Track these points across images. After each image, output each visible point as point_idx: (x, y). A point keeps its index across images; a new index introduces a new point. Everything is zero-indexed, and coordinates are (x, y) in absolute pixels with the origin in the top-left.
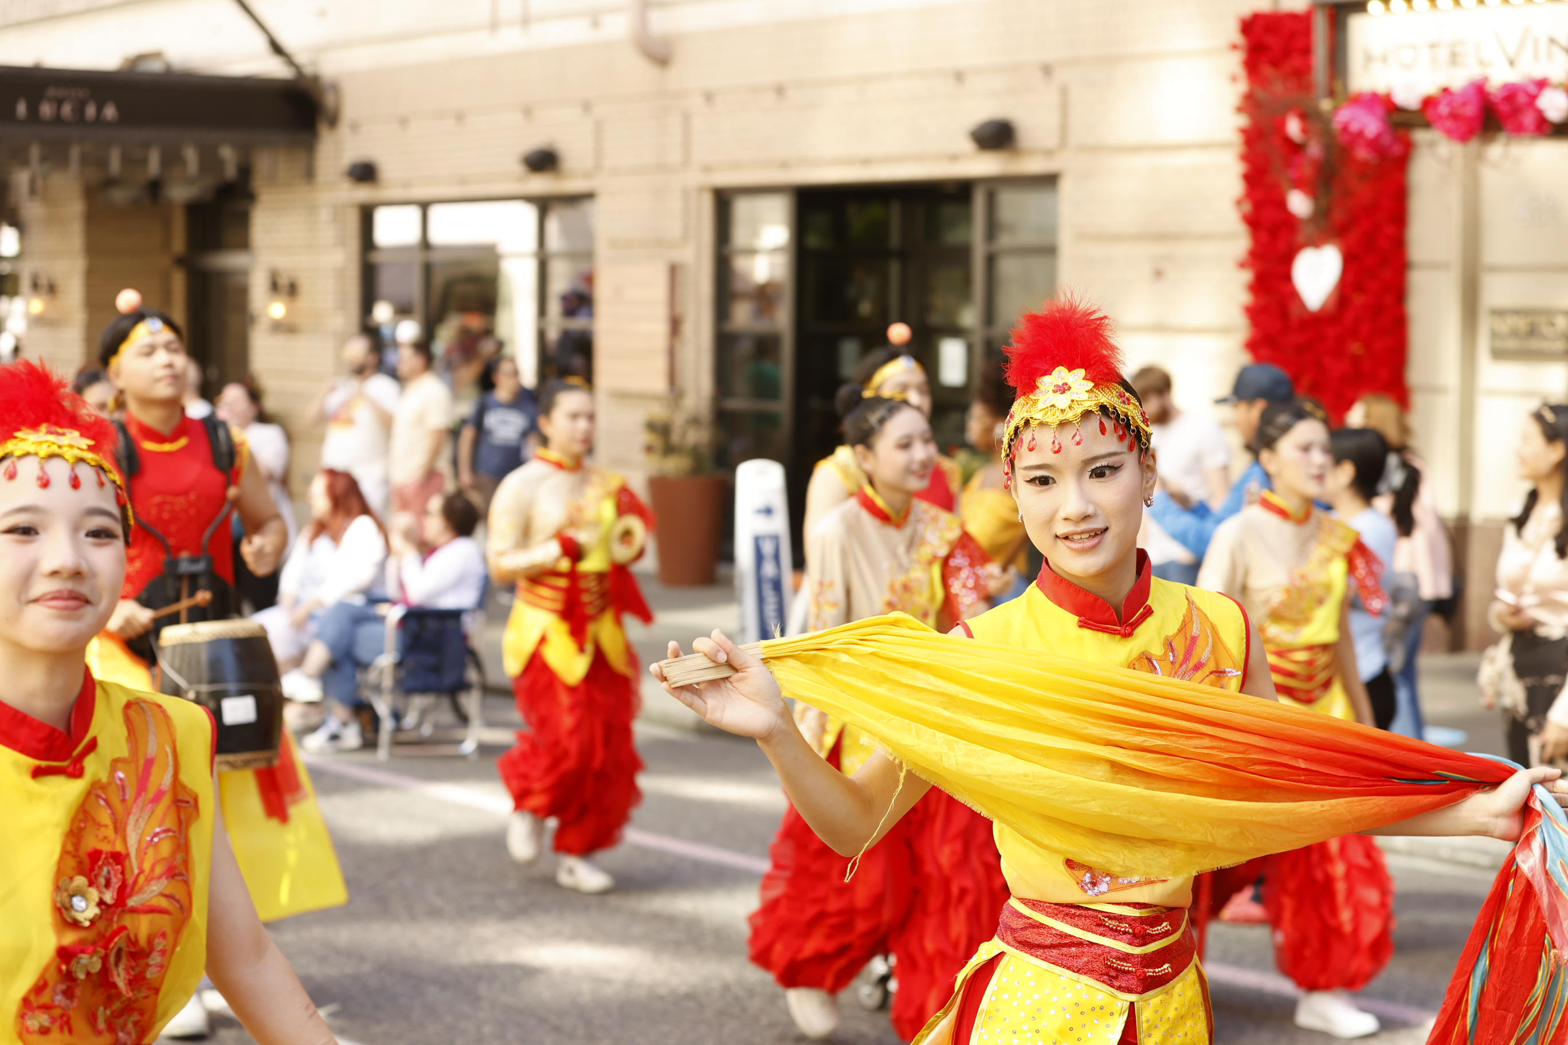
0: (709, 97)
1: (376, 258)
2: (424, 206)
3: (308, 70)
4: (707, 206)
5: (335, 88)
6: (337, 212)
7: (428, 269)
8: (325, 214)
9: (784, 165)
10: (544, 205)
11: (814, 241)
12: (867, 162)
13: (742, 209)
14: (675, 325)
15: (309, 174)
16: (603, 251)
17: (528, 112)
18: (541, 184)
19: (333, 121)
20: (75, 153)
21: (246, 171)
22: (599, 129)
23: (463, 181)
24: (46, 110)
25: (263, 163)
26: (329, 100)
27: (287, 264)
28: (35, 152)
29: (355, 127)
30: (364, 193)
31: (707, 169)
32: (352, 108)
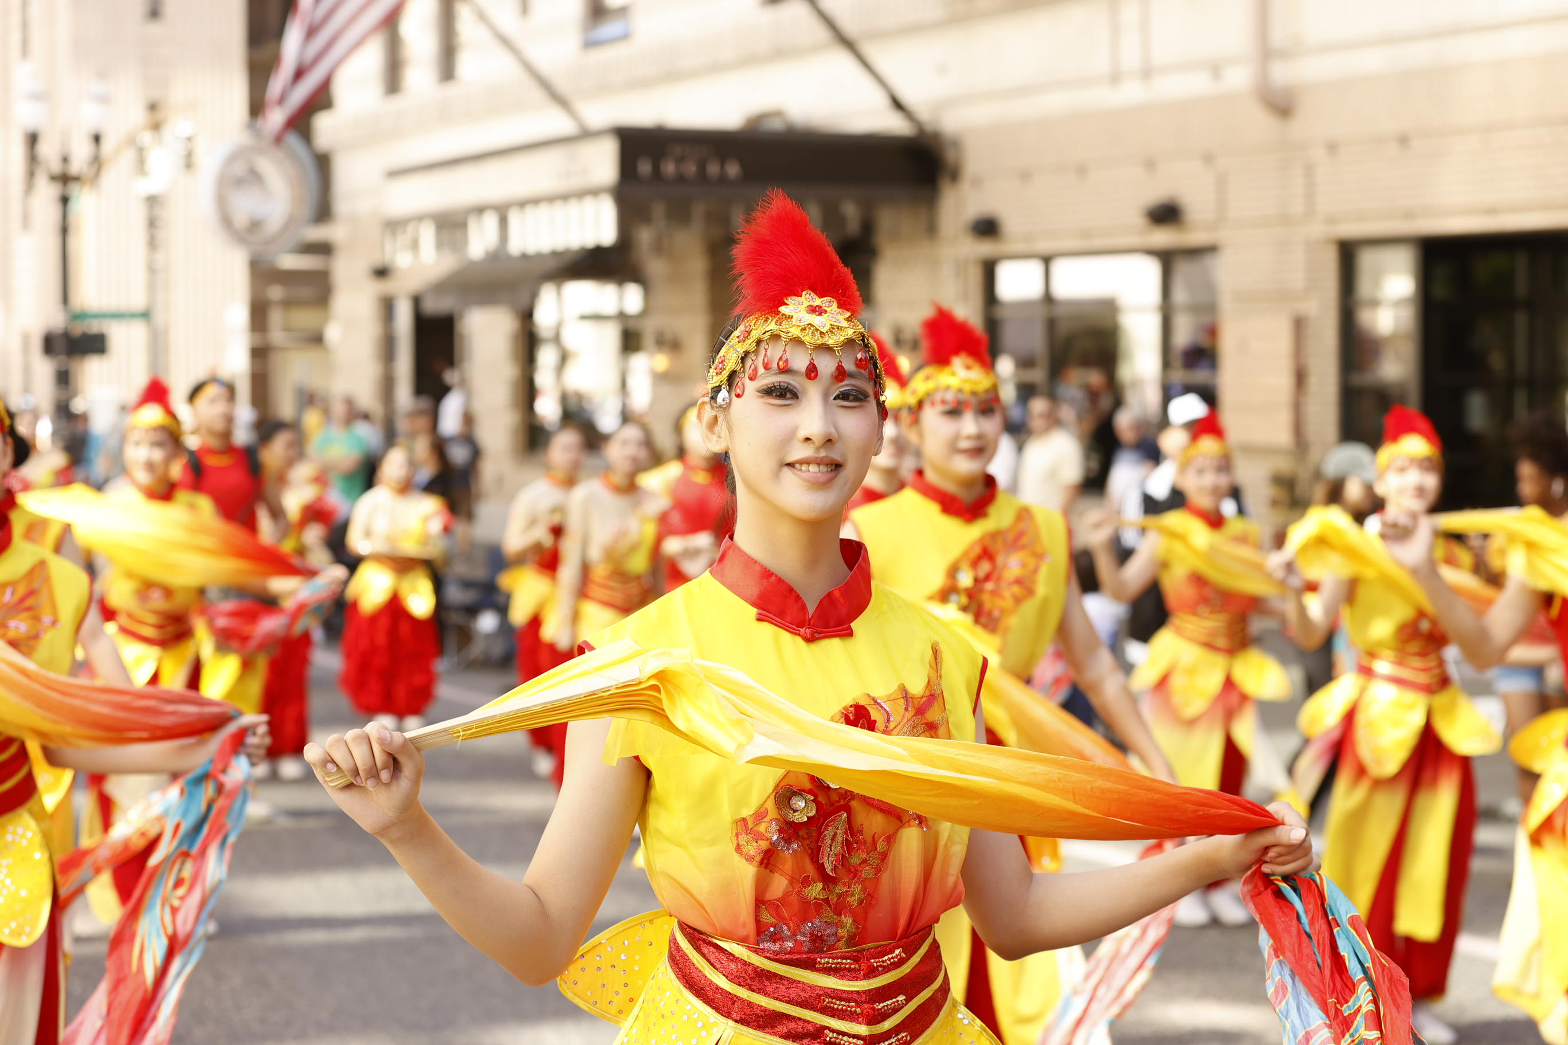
0: (1332, 147)
1: (1001, 313)
2: (1047, 260)
3: (929, 128)
4: (1330, 260)
5: (956, 144)
6: (961, 267)
7: (1051, 324)
8: (947, 271)
9: (1409, 215)
10: (1167, 258)
11: (1440, 291)
12: (1492, 211)
13: (1367, 260)
14: (1300, 378)
15: (931, 229)
16: (1227, 306)
17: (1150, 164)
18: (1164, 237)
19: (955, 175)
20: (698, 211)
21: (868, 228)
22: (1222, 183)
23: (1085, 234)
24: (669, 168)
25: (887, 219)
26: (950, 156)
27: (910, 318)
28: (658, 210)
29: (977, 182)
30: (986, 248)
31: (1331, 220)
32: (973, 163)
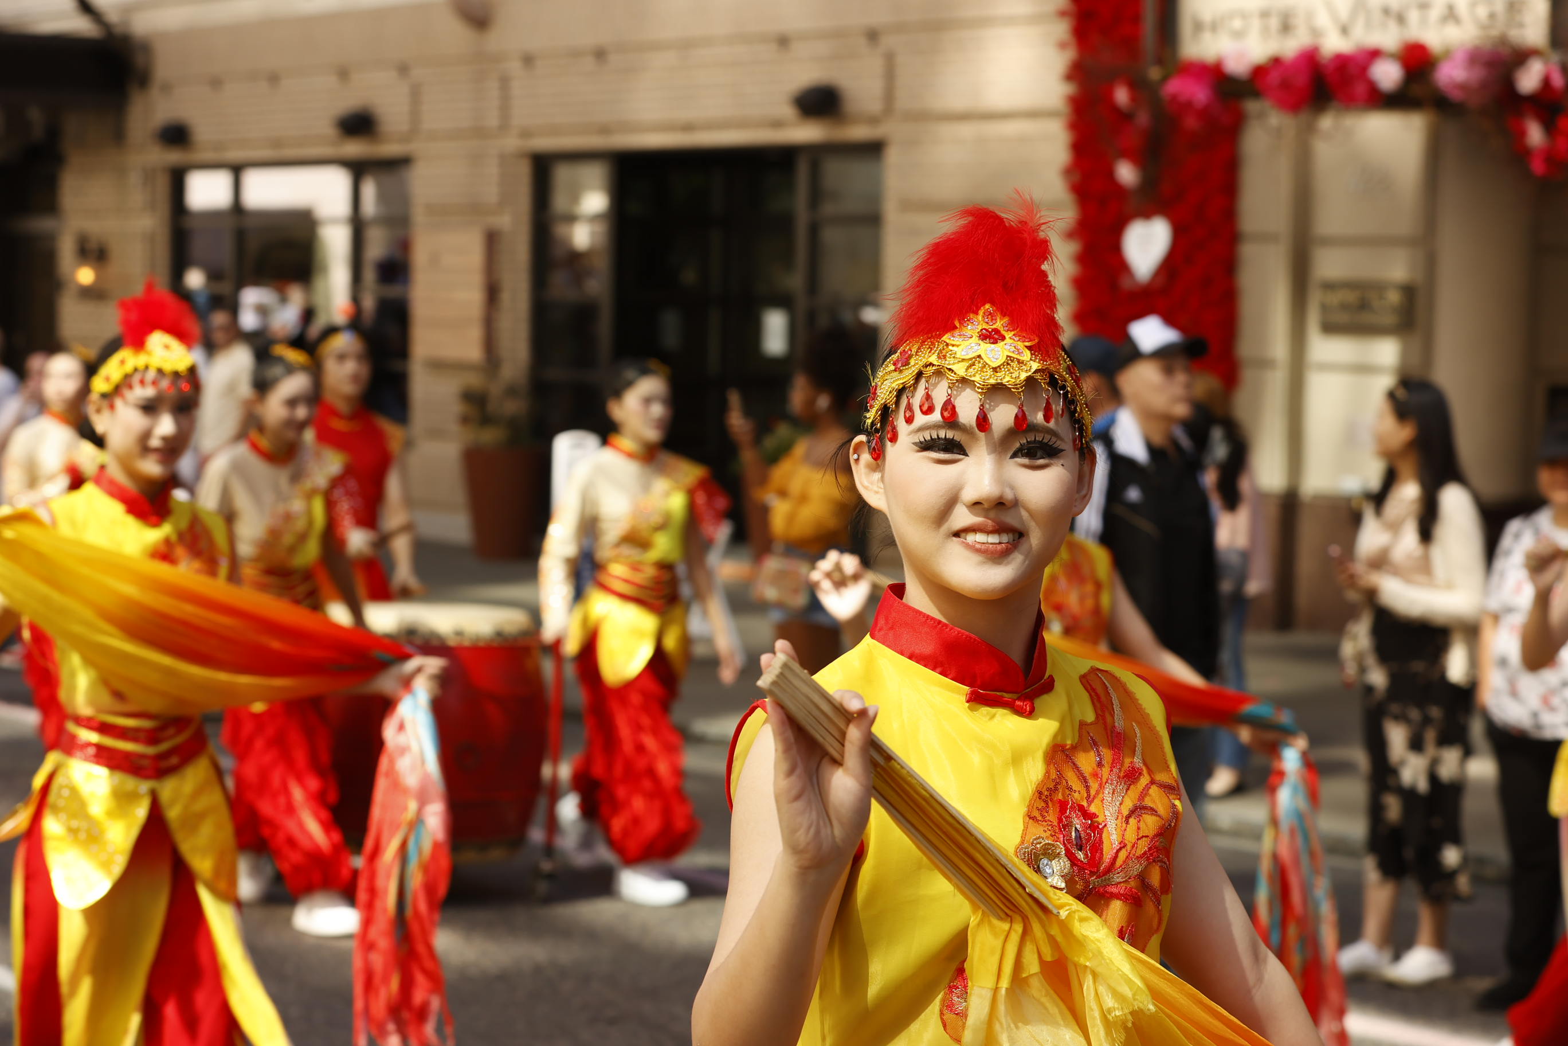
0: (528, 60)
1: (189, 224)
2: (237, 170)
3: (118, 30)
4: (524, 172)
5: (147, 48)
6: (149, 175)
7: (241, 236)
8: (134, 179)
9: (604, 130)
10: (358, 169)
11: (635, 209)
12: (688, 127)
13: (563, 174)
14: (492, 293)
15: (119, 136)
16: (419, 217)
17: (343, 74)
18: (355, 148)
19: (144, 80)
21: (53, 133)
22: (416, 94)
23: (277, 143)
25: (73, 125)
26: (140, 60)
27: (96, 227)
29: (167, 88)
30: (174, 157)
31: (526, 133)
32: (163, 69)
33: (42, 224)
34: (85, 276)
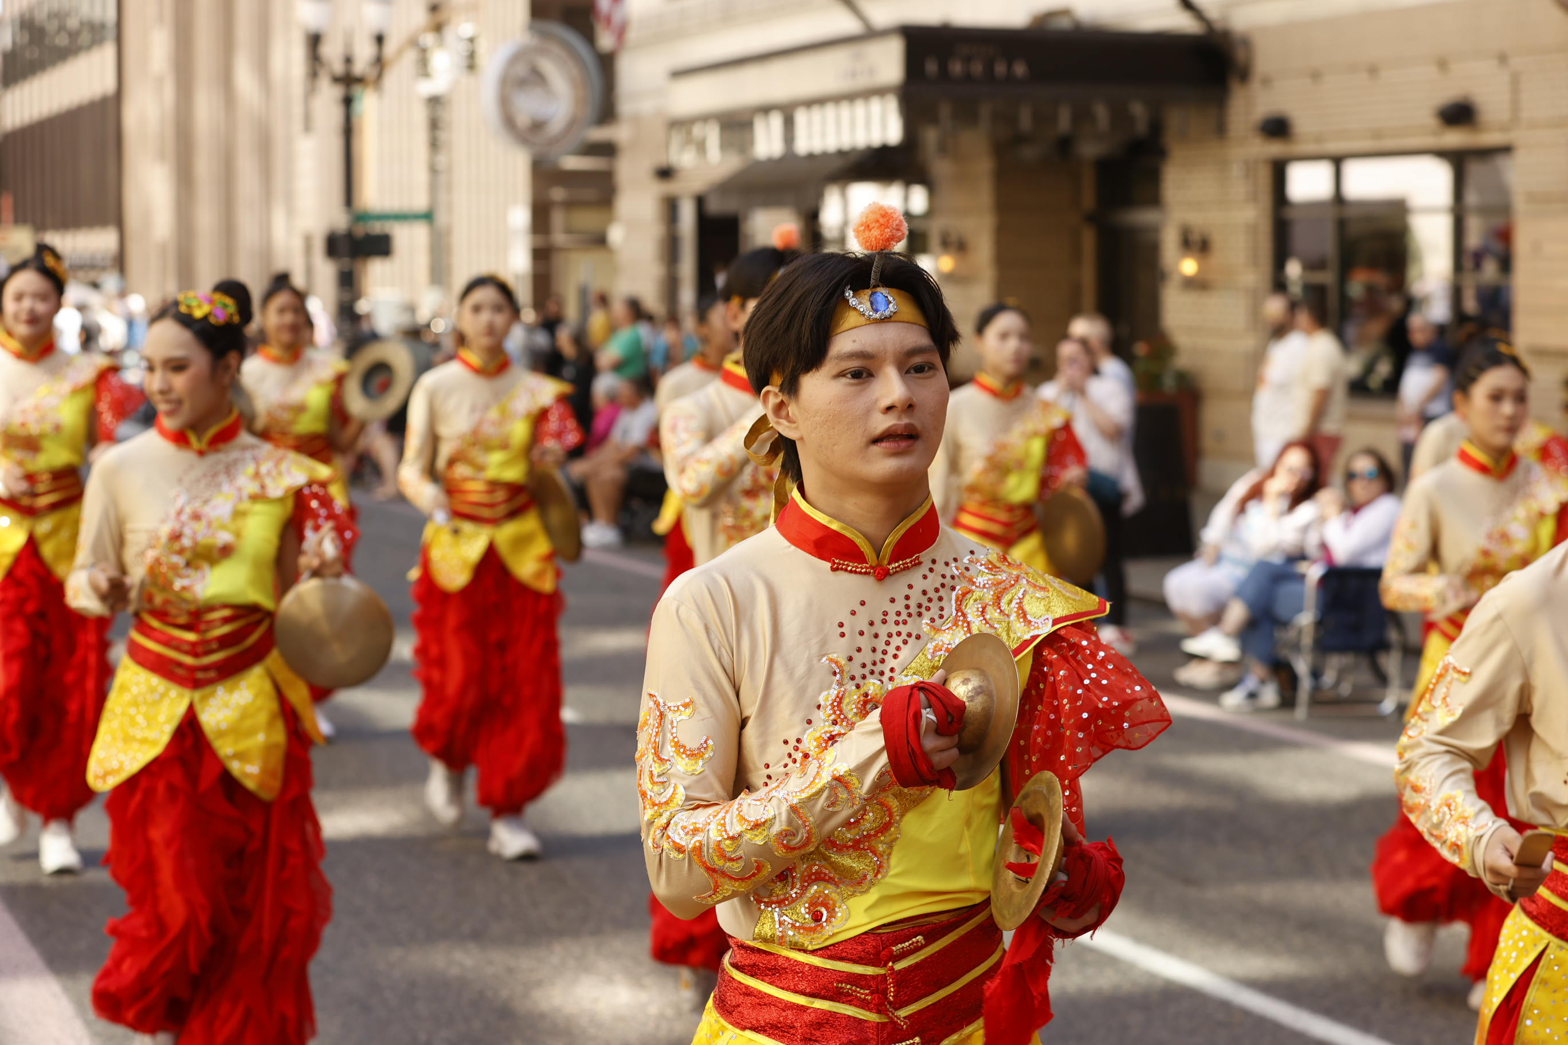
1: (1290, 214)
2: (1338, 161)
3: (1218, 26)
5: (1246, 42)
6: (1250, 168)
7: (1342, 224)
8: (1236, 171)
10: (1459, 160)
15: (1221, 130)
16: (1520, 205)
17: (1443, 64)
18: (1455, 138)
19: (1244, 74)
20: (985, 111)
21: (1156, 128)
22: (1515, 81)
23: (1377, 135)
24: (956, 68)
25: (1174, 119)
26: (1240, 54)
27: (1198, 219)
28: (945, 111)
29: (1267, 82)
30: (1275, 149)
32: (1263, 62)
33: (1144, 217)
34: (1189, 267)
